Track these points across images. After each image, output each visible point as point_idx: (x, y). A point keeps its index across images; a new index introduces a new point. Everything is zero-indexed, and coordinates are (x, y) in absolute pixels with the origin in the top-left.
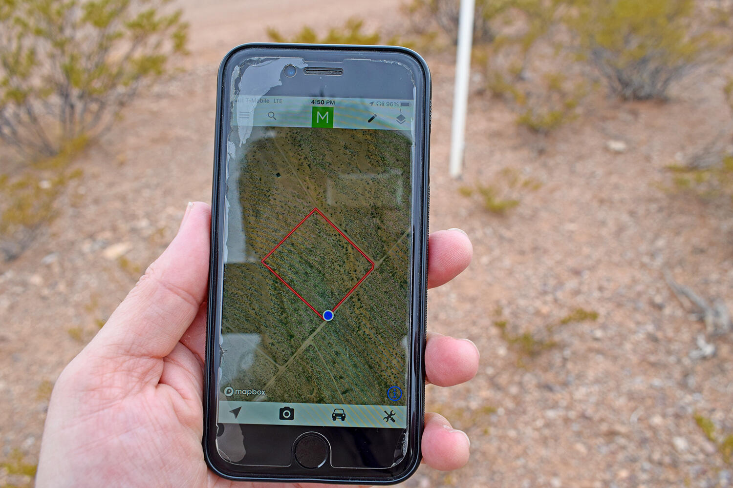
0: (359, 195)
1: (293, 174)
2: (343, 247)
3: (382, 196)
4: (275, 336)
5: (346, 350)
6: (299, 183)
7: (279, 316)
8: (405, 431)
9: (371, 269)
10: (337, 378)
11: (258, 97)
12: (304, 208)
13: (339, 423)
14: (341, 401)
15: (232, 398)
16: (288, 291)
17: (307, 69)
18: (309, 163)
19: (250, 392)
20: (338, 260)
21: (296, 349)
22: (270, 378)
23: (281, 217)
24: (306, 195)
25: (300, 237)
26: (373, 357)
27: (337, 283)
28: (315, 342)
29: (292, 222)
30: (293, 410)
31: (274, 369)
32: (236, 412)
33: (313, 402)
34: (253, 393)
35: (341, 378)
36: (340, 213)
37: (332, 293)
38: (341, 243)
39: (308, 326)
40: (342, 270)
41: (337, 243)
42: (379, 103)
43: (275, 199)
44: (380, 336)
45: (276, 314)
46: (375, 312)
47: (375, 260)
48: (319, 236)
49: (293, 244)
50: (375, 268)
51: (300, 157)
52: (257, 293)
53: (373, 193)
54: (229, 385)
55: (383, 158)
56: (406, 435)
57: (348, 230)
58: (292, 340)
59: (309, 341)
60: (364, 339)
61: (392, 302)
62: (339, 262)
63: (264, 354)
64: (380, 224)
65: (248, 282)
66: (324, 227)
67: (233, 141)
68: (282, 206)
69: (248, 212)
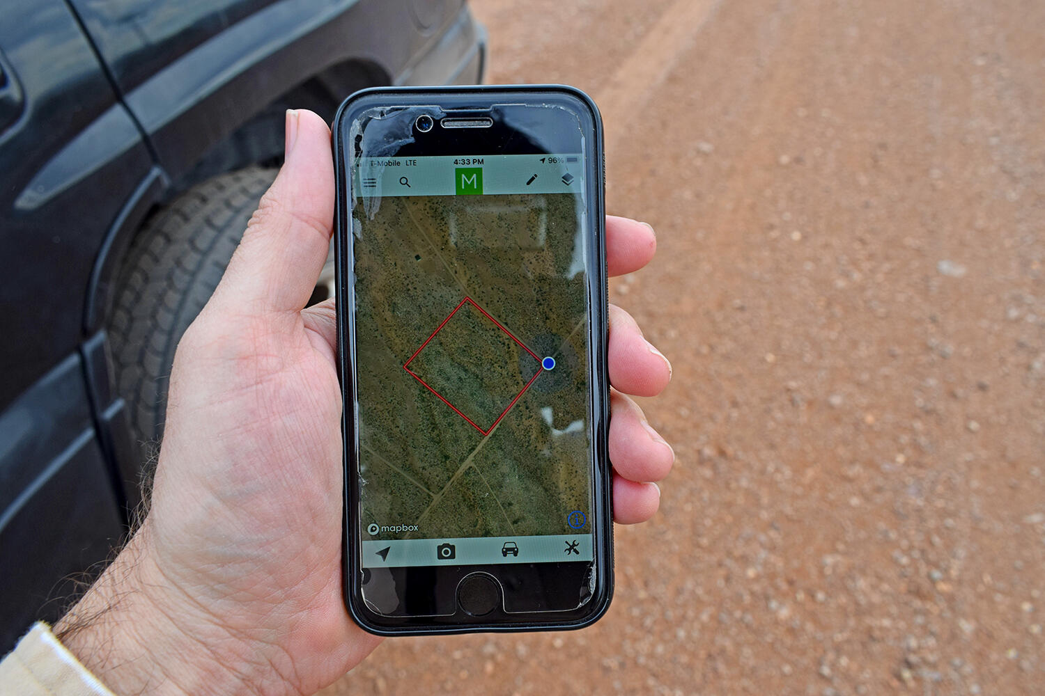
1: (435, 255)
2: (504, 344)
3: (549, 277)
4: (426, 459)
5: (514, 470)
6: (445, 266)
7: (430, 433)
8: (592, 564)
9: (540, 369)
10: (504, 505)
11: (386, 159)
12: (452, 298)
13: (510, 559)
14: (512, 532)
15: (378, 537)
16: (439, 401)
18: (455, 240)
19: (399, 529)
20: (499, 361)
21: (453, 473)
22: (424, 509)
23: (424, 310)
24: (455, 281)
25: (449, 334)
26: (548, 477)
27: (499, 388)
28: (476, 464)
29: (439, 316)
30: (454, 546)
31: (427, 499)
32: (384, 553)
33: (478, 536)
34: (403, 530)
35: (510, 504)
36: (498, 301)
37: (493, 401)
38: (501, 339)
39: (465, 444)
40: (505, 373)
41: (496, 339)
43: (415, 288)
45: (425, 431)
48: (474, 332)
49: (441, 344)
51: (443, 234)
52: (400, 407)
53: (537, 274)
54: (373, 522)
56: (594, 568)
57: (509, 322)
58: (448, 462)
59: (469, 462)
60: (536, 456)
61: (568, 409)
62: (500, 363)
63: (414, 481)
64: (547, 313)
65: (389, 394)
66: (479, 320)
67: (357, 217)
68: (425, 297)
69: (383, 306)
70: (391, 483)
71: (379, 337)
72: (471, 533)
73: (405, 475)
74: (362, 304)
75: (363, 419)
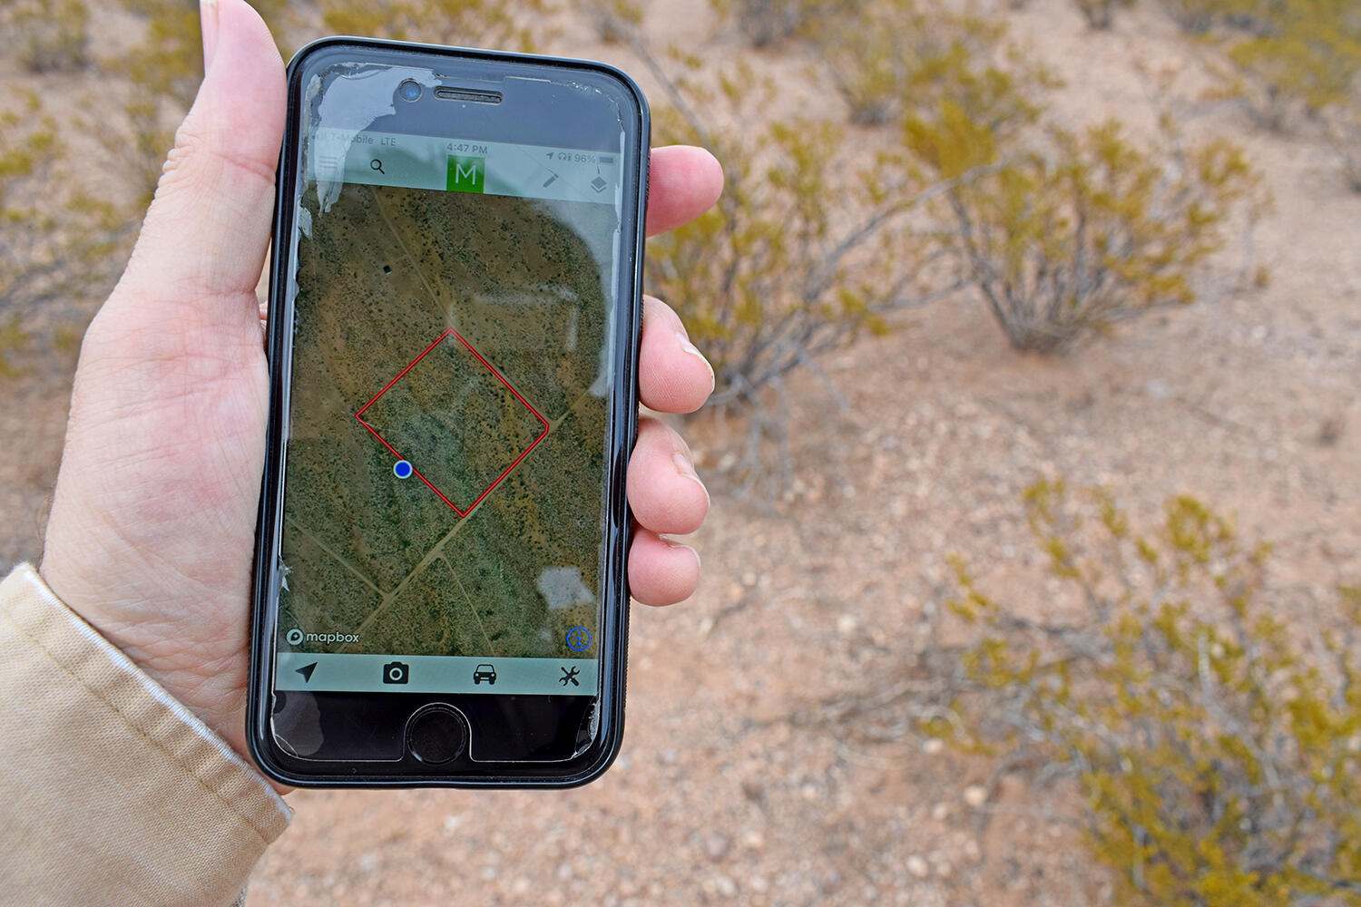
0: (526, 308)
1: (412, 268)
2: (497, 395)
3: (564, 312)
4: (377, 544)
5: (499, 567)
6: (423, 284)
7: (385, 509)
8: (595, 700)
9: (543, 433)
10: (481, 614)
11: (353, 133)
12: (430, 327)
13: (484, 688)
14: (490, 651)
15: (304, 648)
17: (439, 89)
18: (440, 251)
19: (331, 638)
20: (489, 417)
21: (414, 565)
22: (370, 613)
23: (390, 341)
24: (435, 305)
25: (423, 377)
27: (485, 455)
28: (446, 555)
29: (410, 350)
30: (407, 666)
31: (375, 599)
32: (308, 671)
33: (442, 654)
34: (338, 640)
35: (490, 613)
36: (493, 338)
37: (477, 471)
38: (493, 389)
39: (434, 526)
40: (495, 434)
41: (486, 388)
42: (562, 156)
43: (380, 311)
44: (556, 544)
45: (379, 506)
46: (549, 505)
47: (552, 419)
48: (456, 376)
49: (410, 388)
50: (550, 431)
51: (424, 241)
52: (346, 470)
53: (549, 306)
54: (296, 626)
55: (568, 248)
56: (597, 705)
57: (506, 367)
58: (407, 550)
59: (436, 552)
60: (530, 549)
61: (577, 489)
62: (489, 421)
63: (356, 572)
64: (559, 359)
65: (332, 451)
66: (464, 360)
67: (307, 207)
68: (392, 324)
69: (333, 331)
70: (325, 575)
71: (324, 373)
72: (433, 649)
73: (346, 564)
74: (305, 326)
75: (292, 482)
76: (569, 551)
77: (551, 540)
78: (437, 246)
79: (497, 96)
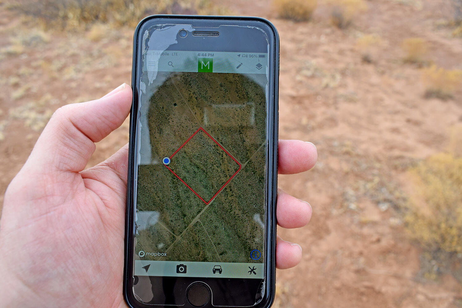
0: (231, 118)
1: (185, 104)
2: (220, 154)
4: (173, 216)
5: (222, 225)
6: (190, 110)
7: (176, 201)
8: (263, 281)
9: (239, 169)
10: (215, 244)
11: (161, 52)
12: (193, 127)
13: (217, 275)
14: (219, 260)
15: (144, 258)
16: (182, 184)
17: (194, 32)
18: (196, 96)
20: (217, 163)
21: (188, 224)
22: (170, 244)
23: (177, 133)
24: (195, 118)
25: (190, 147)
26: (241, 230)
27: (216, 179)
28: (201, 220)
29: (185, 137)
30: (186, 266)
31: (173, 238)
32: (147, 268)
33: (200, 261)
35: (219, 244)
36: (218, 131)
37: (212, 185)
38: (218, 152)
39: (195, 208)
40: (219, 170)
41: (215, 151)
42: (244, 56)
43: (173, 121)
44: (245, 215)
45: (174, 200)
46: (242, 199)
47: (242, 163)
48: (203, 147)
49: (185, 152)
50: (242, 168)
51: (189, 93)
52: (160, 186)
53: (240, 117)
54: (142, 249)
55: (247, 93)
56: (264, 283)
57: (223, 142)
58: (185, 218)
59: (197, 219)
60: (235, 217)
61: (254, 192)
62: (217, 165)
63: (165, 228)
64: (245, 138)
65: (155, 178)
66: (207, 140)
67: (144, 82)
68: (178, 126)
69: (155, 130)
70: (153, 229)
72: (196, 259)
73: (161, 224)
75: (139, 191)
76: (251, 218)
77: (243, 213)
78: (195, 95)
79: (217, 33)
